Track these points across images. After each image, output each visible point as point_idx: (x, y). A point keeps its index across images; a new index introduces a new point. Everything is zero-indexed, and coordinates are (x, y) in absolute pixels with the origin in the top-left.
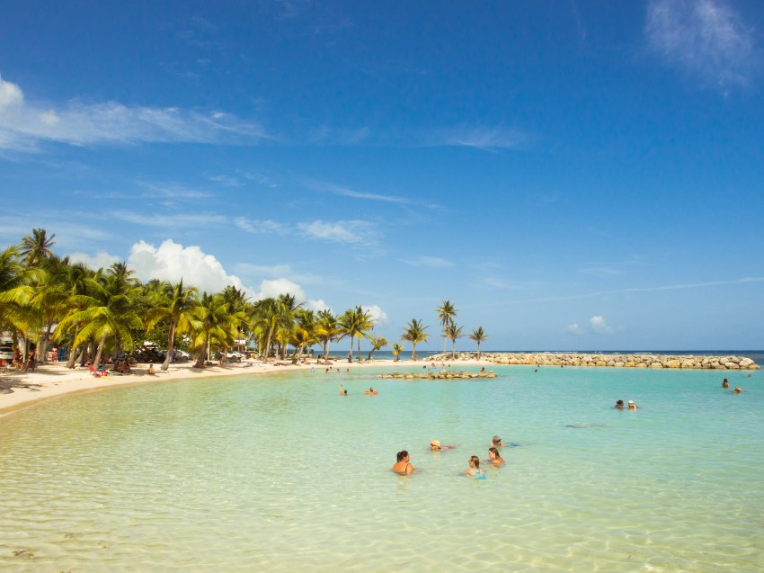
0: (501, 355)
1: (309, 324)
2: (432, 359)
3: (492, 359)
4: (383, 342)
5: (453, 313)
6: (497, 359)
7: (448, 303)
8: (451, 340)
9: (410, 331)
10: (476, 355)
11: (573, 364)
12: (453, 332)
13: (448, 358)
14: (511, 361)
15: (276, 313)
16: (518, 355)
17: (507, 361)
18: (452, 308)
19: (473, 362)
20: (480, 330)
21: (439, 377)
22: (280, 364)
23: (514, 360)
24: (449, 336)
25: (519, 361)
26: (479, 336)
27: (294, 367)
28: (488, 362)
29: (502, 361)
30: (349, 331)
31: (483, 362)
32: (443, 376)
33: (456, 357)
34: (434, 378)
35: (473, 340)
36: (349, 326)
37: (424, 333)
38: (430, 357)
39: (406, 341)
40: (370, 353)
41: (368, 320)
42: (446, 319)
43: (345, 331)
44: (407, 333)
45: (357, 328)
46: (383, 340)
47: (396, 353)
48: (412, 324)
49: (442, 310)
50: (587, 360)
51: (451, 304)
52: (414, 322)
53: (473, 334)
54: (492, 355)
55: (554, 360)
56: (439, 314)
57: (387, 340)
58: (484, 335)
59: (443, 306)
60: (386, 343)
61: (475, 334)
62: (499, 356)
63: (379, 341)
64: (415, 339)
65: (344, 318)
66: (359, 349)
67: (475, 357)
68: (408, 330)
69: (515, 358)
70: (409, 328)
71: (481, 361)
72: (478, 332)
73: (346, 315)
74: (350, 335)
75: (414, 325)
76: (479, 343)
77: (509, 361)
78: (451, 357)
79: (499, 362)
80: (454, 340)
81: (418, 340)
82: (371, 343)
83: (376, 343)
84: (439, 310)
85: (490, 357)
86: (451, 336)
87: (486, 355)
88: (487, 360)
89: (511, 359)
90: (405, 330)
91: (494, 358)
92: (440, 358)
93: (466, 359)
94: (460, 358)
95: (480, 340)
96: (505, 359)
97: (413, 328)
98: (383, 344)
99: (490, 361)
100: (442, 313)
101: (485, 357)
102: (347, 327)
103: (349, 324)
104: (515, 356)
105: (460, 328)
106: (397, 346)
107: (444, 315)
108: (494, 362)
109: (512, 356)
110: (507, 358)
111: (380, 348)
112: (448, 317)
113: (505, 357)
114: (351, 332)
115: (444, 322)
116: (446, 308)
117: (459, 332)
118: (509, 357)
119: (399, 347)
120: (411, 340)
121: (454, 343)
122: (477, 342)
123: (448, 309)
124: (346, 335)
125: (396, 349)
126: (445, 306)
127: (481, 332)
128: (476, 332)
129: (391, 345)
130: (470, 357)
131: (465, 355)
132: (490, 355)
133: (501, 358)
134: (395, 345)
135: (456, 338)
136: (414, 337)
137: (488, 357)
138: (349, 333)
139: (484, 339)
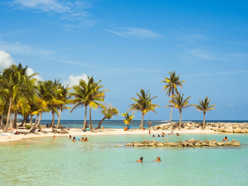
0: (227, 124)
1: (48, 93)
2: (159, 128)
4: (113, 112)
5: (178, 84)
6: (222, 128)
7: (174, 74)
8: (178, 110)
9: (139, 102)
10: (202, 124)
12: (180, 102)
13: (174, 127)
14: (235, 130)
15: (16, 83)
16: (242, 124)
17: (232, 130)
18: (177, 79)
19: (198, 131)
20: (206, 100)
21: (188, 145)
22: (19, 133)
23: (238, 129)
24: (177, 106)
25: (243, 131)
26: (204, 106)
27: (32, 135)
28: (213, 131)
29: (226, 130)
30: (83, 100)
31: (208, 131)
32: (191, 144)
33: (182, 126)
34: (184, 146)
35: (199, 110)
36: (83, 96)
37: (152, 103)
38: (156, 126)
39: (136, 111)
40: (101, 121)
41: (99, 91)
42: (172, 89)
43: (79, 101)
44: (136, 103)
45: (91, 99)
46: (114, 110)
47: (126, 122)
48: (141, 95)
49: (168, 81)
51: (176, 76)
52: (143, 92)
53: (199, 104)
54: (217, 124)
56: (165, 85)
57: (117, 110)
58: (209, 106)
59: (170, 78)
60: (117, 112)
61: (201, 104)
62: (223, 125)
63: (110, 111)
64: (145, 109)
65: (77, 88)
66: (91, 118)
67: (200, 127)
68: (137, 101)
69: (239, 127)
70: (138, 98)
71: (206, 130)
72: (204, 102)
73: (80, 86)
74: (84, 104)
75: (143, 95)
76: (204, 113)
77: (233, 131)
78: (177, 126)
79: (223, 131)
80: (180, 110)
81: (147, 109)
82: (103, 112)
83: (107, 112)
84: (165, 82)
85: (215, 126)
86: (178, 106)
87: (211, 124)
88: (212, 129)
89: (235, 128)
90: (133, 100)
91: (219, 127)
92: (167, 127)
93: (192, 128)
94: (186, 127)
95: (206, 111)
96: (229, 129)
97: (142, 98)
98: (114, 113)
99: (215, 130)
100: (168, 84)
101: (210, 126)
102: (81, 97)
103: (84, 94)
104: (239, 126)
105: (186, 99)
106: (128, 115)
107: (170, 86)
108: (219, 131)
109: (236, 126)
110: (231, 127)
111: (110, 117)
112: (174, 88)
113: (229, 127)
114: (85, 102)
115: (170, 93)
116: (172, 79)
117: (186, 102)
118: (234, 127)
119: (129, 116)
120: (141, 110)
121: (180, 113)
122: (203, 112)
123: (174, 80)
124: (80, 105)
125: (127, 119)
126: (171, 77)
127: (207, 102)
128: (203, 102)
129: (122, 115)
130: (195, 126)
131: (191, 124)
132: (215, 125)
133: (226, 127)
134: (126, 114)
135: (182, 108)
136: (143, 107)
137: (213, 126)
138: (83, 103)
139: (209, 110)
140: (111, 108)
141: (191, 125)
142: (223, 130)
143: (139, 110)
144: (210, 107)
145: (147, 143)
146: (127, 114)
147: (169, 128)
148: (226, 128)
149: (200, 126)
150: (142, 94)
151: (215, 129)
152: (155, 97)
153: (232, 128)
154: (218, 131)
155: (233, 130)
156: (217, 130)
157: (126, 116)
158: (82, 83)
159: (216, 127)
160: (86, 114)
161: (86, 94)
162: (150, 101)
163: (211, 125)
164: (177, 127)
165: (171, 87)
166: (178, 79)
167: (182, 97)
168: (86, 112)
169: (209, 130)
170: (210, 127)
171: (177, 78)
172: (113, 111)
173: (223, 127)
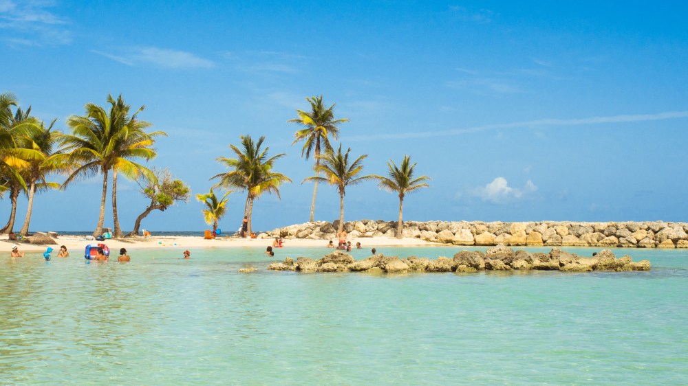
3: (431, 234)
4: (176, 190)
5: (330, 128)
6: (445, 234)
7: (320, 103)
8: (336, 188)
9: (241, 166)
10: (394, 226)
11: (638, 245)
12: (341, 169)
13: (325, 232)
14: (480, 239)
16: (495, 224)
18: (329, 115)
20: (405, 166)
21: (489, 267)
23: (486, 236)
24: (333, 178)
25: (499, 239)
26: (402, 179)
28: (421, 242)
29: (457, 238)
30: (98, 156)
31: (409, 240)
35: (387, 189)
38: (277, 231)
40: (140, 217)
42: (315, 140)
43: (86, 156)
44: (233, 170)
45: (121, 149)
46: (177, 185)
47: (210, 218)
48: (243, 149)
49: (307, 120)
50: (674, 235)
51: (326, 106)
52: (248, 144)
53: (388, 175)
55: (590, 236)
56: (298, 130)
57: (185, 185)
58: (413, 178)
59: (310, 111)
60: (186, 192)
61: (394, 175)
62: (448, 227)
63: (165, 187)
64: (256, 184)
65: (82, 122)
66: (115, 206)
67: (389, 231)
68: (234, 164)
69: (489, 231)
70: (236, 158)
71: (404, 238)
72: (400, 169)
73: (89, 116)
74: (100, 167)
75: (248, 151)
76: (402, 196)
77: (475, 240)
78: (332, 230)
79: (448, 241)
80: (342, 189)
81: (262, 186)
82: (147, 192)
83: (157, 192)
84: (300, 121)
85: (427, 230)
86: (337, 178)
87: (415, 225)
88: (419, 237)
89: (478, 234)
90: (224, 163)
91: (437, 232)
92: (306, 232)
93: (368, 234)
94: (355, 232)
95: (405, 190)
96: (464, 235)
97: (247, 158)
98: (178, 194)
99: (427, 240)
100: (307, 128)
101: (415, 229)
102: (92, 147)
103: (99, 138)
104: (488, 227)
105: (356, 163)
106: (214, 199)
107: (312, 131)
108: (437, 242)
109: (481, 228)
110: (468, 232)
111: (168, 204)
112: (321, 137)
113: (463, 230)
114: (104, 160)
115: (310, 149)
116: (316, 114)
117: (355, 169)
118: (474, 230)
119: (219, 201)
120: (245, 187)
121: (342, 197)
122: (398, 193)
123: (321, 117)
124: (89, 170)
125: (211, 208)
126: (314, 110)
127: (408, 170)
128: (397, 169)
129: (198, 199)
130: (377, 229)
131: (365, 224)
132: (427, 226)
133: (454, 231)
134: (208, 197)
135: (346, 184)
136: (252, 178)
137: (420, 230)
138: (99, 162)
139: (414, 188)
140: (171, 181)
141: (366, 226)
142: (449, 238)
143: (242, 186)
144: (416, 181)
145: (344, 261)
146: (213, 195)
147: (311, 233)
148: (454, 234)
149: (388, 229)
150: (247, 148)
151: (428, 236)
152: (279, 156)
153: (471, 235)
154: (435, 240)
155: (473, 239)
156: (433, 239)
157: (210, 201)
158: (95, 111)
159: (430, 232)
160: (105, 191)
161: (105, 138)
162: (270, 164)
163: (417, 227)
164: (333, 232)
165: (314, 134)
166: (331, 115)
167: (346, 156)
168: (105, 187)
169: (412, 239)
170: (414, 231)
171: (327, 112)
172: (175, 187)
173: (446, 231)
